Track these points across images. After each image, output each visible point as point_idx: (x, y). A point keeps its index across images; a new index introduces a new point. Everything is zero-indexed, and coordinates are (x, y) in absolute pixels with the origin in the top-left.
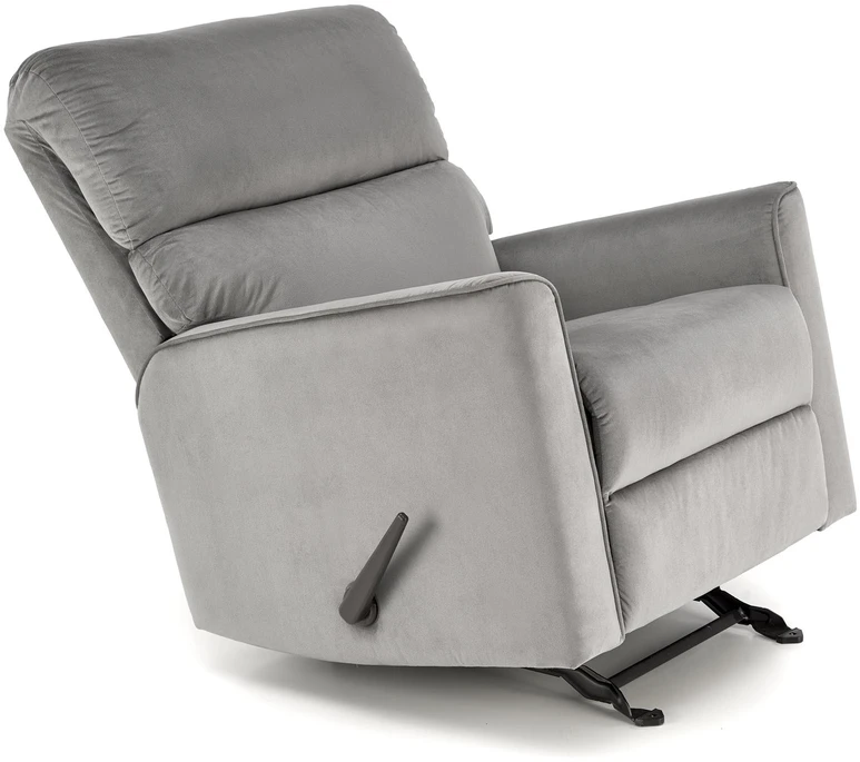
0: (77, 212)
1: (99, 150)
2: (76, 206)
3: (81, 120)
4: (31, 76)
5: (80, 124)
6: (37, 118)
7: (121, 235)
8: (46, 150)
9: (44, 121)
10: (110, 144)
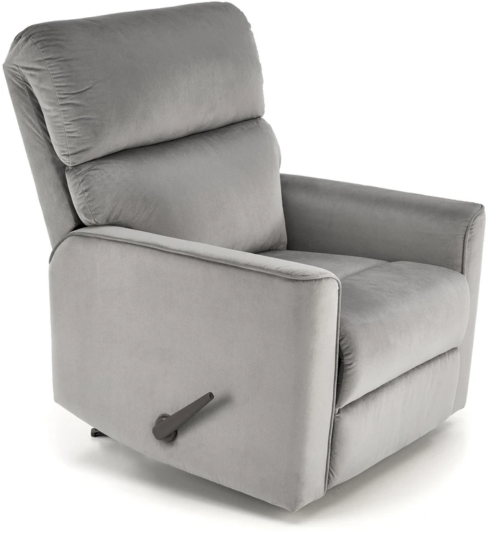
0: (39, 132)
1: (64, 102)
2: (39, 128)
3: (56, 80)
4: (30, 42)
5: (56, 82)
6: (27, 69)
7: (64, 158)
8: (27, 88)
9: (32, 72)
10: (71, 99)
